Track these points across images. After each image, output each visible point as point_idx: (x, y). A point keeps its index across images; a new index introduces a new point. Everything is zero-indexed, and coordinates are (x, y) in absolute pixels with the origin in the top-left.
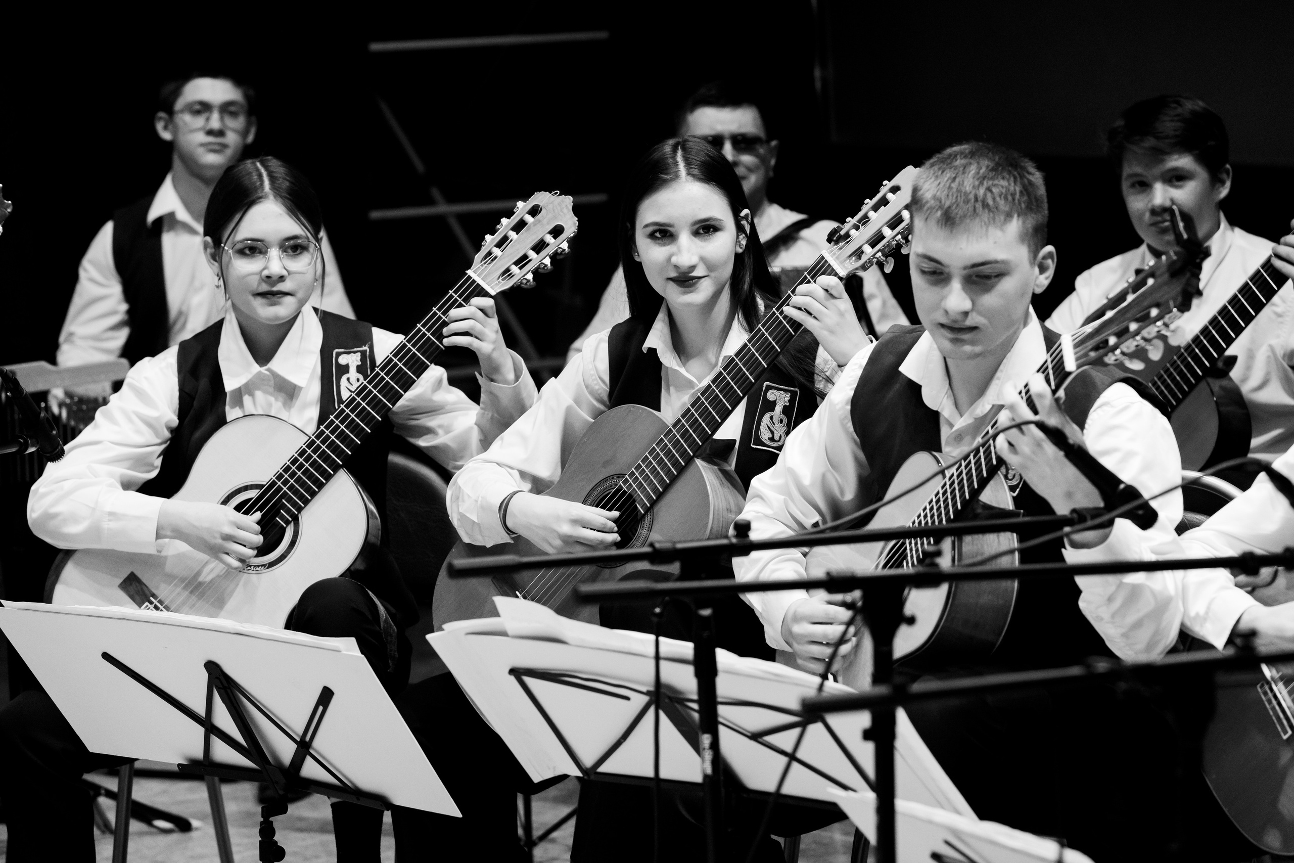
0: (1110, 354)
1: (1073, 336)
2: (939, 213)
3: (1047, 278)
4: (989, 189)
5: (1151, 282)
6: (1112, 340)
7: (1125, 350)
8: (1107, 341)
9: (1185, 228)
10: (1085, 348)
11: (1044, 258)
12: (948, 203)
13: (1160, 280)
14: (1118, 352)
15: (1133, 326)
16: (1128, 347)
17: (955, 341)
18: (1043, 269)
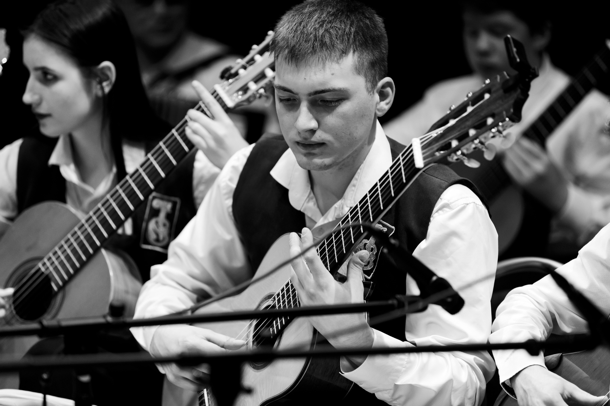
0: (453, 154)
1: (421, 139)
2: (286, 51)
3: (387, 104)
4: (326, 30)
5: (487, 96)
6: (454, 143)
7: (465, 151)
8: (450, 144)
9: (518, 52)
10: (432, 149)
11: (384, 87)
12: (293, 43)
13: (494, 95)
14: (459, 153)
15: (472, 132)
16: (467, 149)
17: (309, 155)
18: (383, 96)
